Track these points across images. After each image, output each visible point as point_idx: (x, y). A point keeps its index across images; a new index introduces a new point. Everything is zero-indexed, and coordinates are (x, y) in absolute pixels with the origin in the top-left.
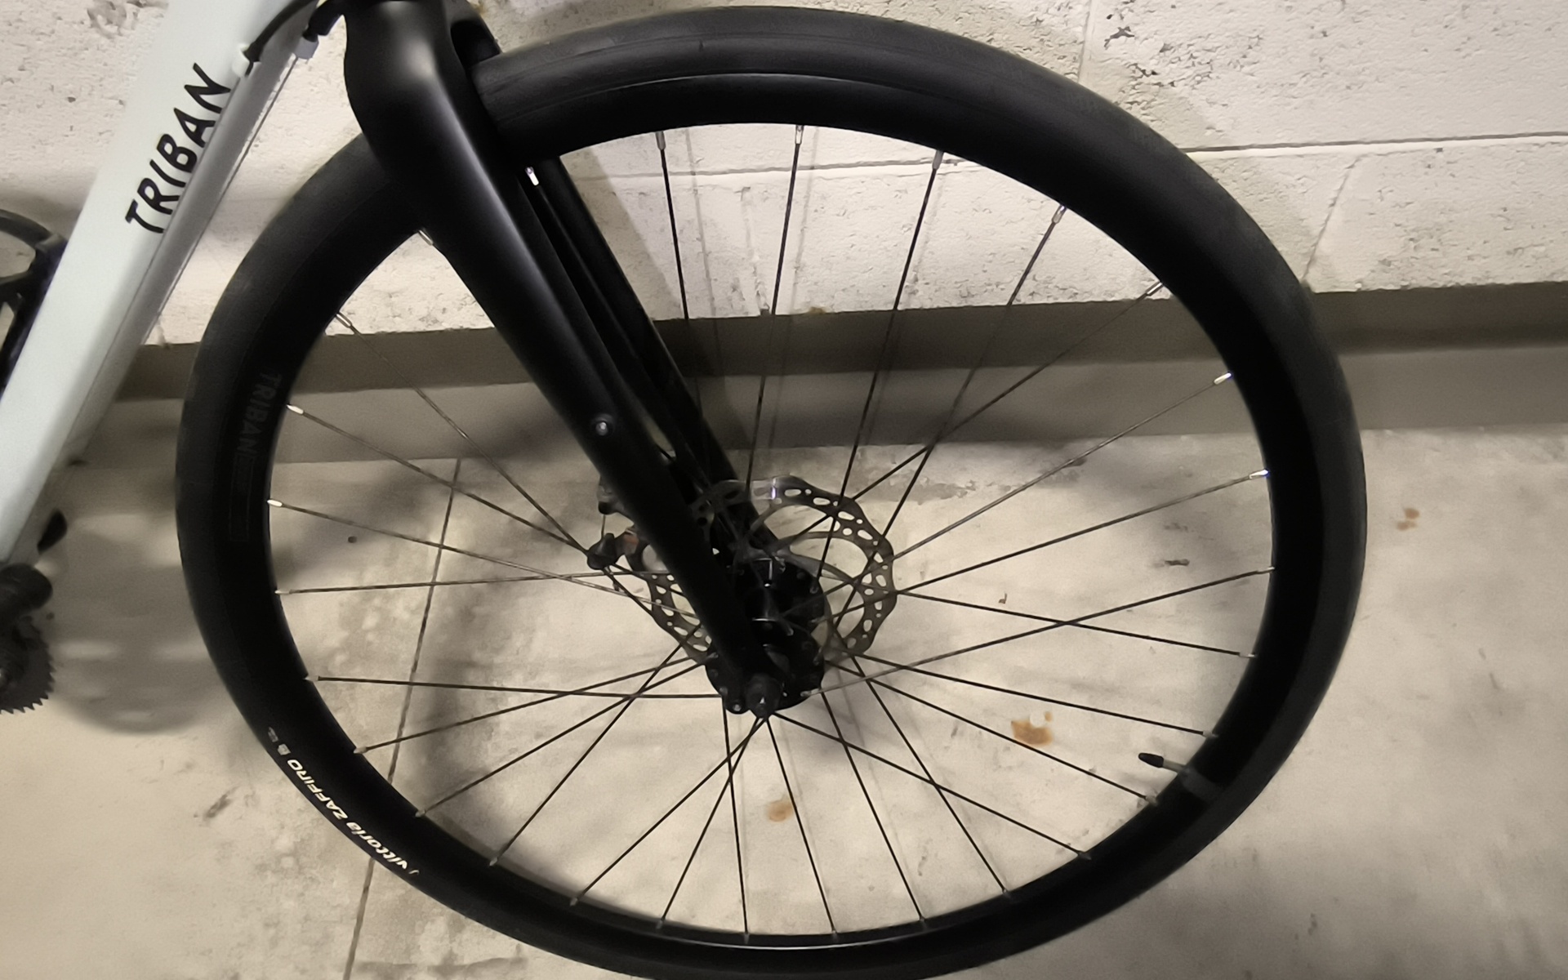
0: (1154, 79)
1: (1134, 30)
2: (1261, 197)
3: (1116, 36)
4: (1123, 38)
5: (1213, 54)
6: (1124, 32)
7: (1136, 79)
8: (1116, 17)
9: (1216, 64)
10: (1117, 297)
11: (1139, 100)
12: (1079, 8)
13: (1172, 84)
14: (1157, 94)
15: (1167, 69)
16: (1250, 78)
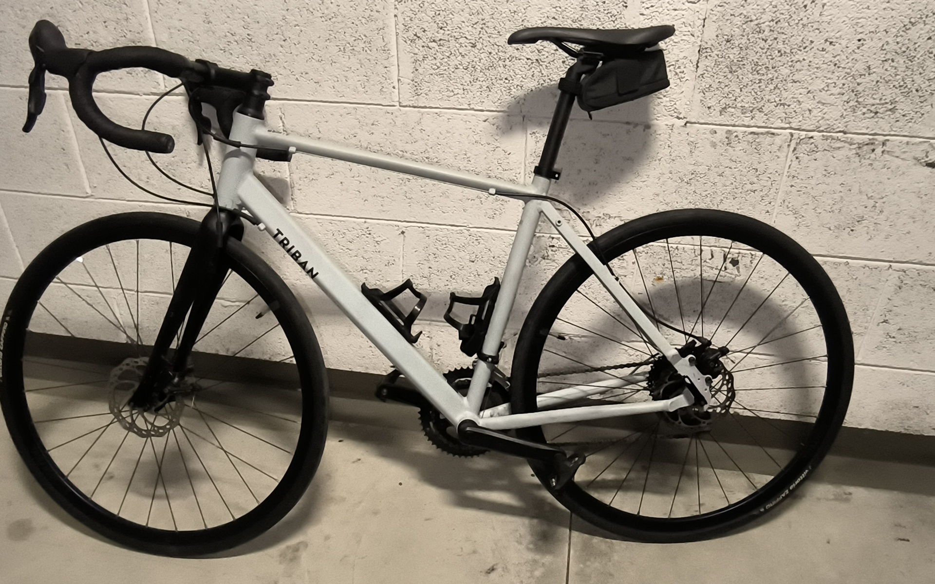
0: (894, 340)
1: (890, 321)
2: (929, 392)
3: (882, 322)
4: (884, 323)
5: (917, 334)
6: (885, 321)
7: (886, 338)
8: (884, 316)
9: (918, 337)
10: (863, 427)
11: (887, 346)
12: (871, 311)
13: (900, 342)
14: (893, 345)
15: (899, 337)
16: (930, 345)
